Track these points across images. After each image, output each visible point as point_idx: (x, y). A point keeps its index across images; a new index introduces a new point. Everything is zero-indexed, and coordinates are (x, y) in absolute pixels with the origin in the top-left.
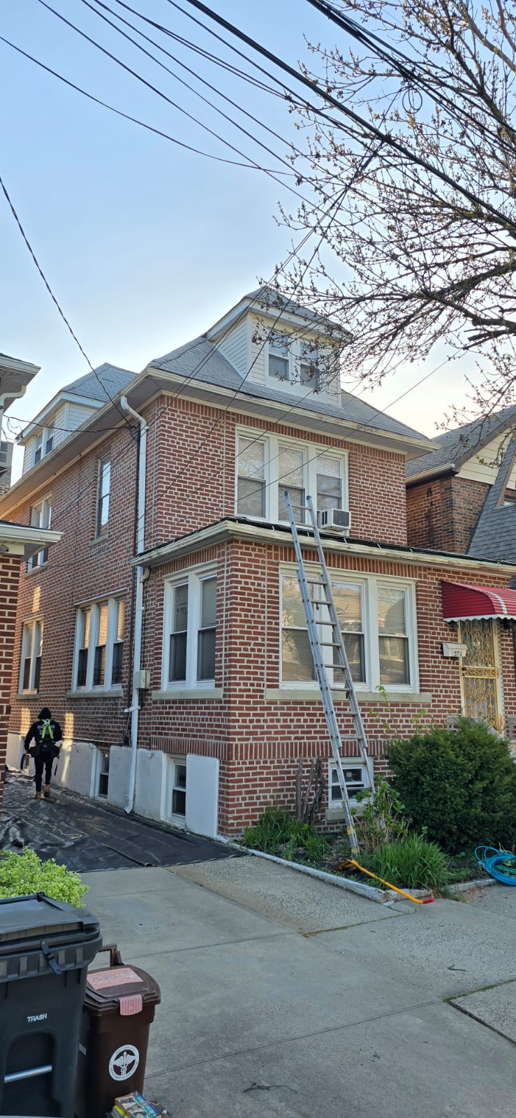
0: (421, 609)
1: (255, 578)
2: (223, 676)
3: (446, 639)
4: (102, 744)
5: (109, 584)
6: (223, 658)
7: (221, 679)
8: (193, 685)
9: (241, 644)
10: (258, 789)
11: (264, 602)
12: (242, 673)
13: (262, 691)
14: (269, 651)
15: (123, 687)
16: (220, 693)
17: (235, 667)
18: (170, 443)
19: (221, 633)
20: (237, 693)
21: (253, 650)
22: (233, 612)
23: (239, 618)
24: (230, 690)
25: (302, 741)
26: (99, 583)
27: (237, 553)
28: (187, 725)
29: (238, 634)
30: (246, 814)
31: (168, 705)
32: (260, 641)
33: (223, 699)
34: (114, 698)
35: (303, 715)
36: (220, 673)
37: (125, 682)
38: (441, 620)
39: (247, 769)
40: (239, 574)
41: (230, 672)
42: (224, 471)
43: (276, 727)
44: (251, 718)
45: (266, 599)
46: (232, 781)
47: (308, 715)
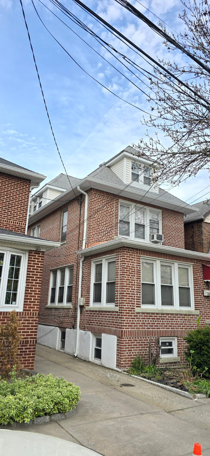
0: (195, 276)
1: (132, 262)
2: (119, 302)
3: (205, 288)
4: (62, 327)
5: (66, 261)
6: (119, 295)
7: (117, 303)
8: (104, 305)
9: (126, 289)
10: (133, 349)
11: (135, 272)
12: (126, 301)
13: (134, 309)
14: (137, 292)
15: (72, 304)
16: (117, 309)
17: (124, 298)
18: (94, 206)
19: (118, 284)
20: (125, 309)
21: (131, 291)
22: (123, 276)
23: (125, 278)
24: (122, 308)
25: (150, 330)
26: (62, 261)
27: (125, 252)
28: (102, 321)
29: (125, 285)
30: (128, 359)
31: (93, 313)
32: (133, 288)
33: (119, 311)
34: (68, 309)
35: (150, 319)
36: (118, 301)
37: (73, 302)
38: (203, 281)
39: (128, 341)
40: (125, 260)
41: (122, 301)
42: (114, 217)
43: (140, 323)
44: (130, 319)
45: (136, 271)
46: (123, 346)
47: (152, 319)
